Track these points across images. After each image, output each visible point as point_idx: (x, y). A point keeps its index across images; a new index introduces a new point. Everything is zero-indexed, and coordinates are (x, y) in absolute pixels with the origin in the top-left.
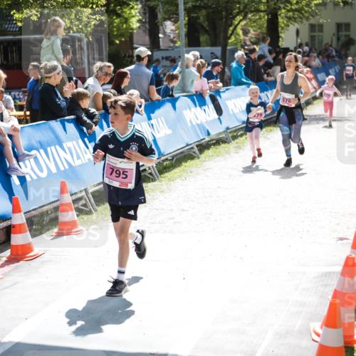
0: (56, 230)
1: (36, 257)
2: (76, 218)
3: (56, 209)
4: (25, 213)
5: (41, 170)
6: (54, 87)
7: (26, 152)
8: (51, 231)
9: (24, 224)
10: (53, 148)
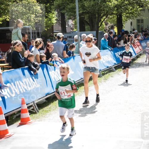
0: (20, 122)
1: (10, 136)
2: (29, 116)
3: (20, 112)
4: (5, 114)
5: (12, 93)
6: (18, 53)
7: (5, 85)
8: (17, 123)
9: (4, 120)
10: (18, 82)
